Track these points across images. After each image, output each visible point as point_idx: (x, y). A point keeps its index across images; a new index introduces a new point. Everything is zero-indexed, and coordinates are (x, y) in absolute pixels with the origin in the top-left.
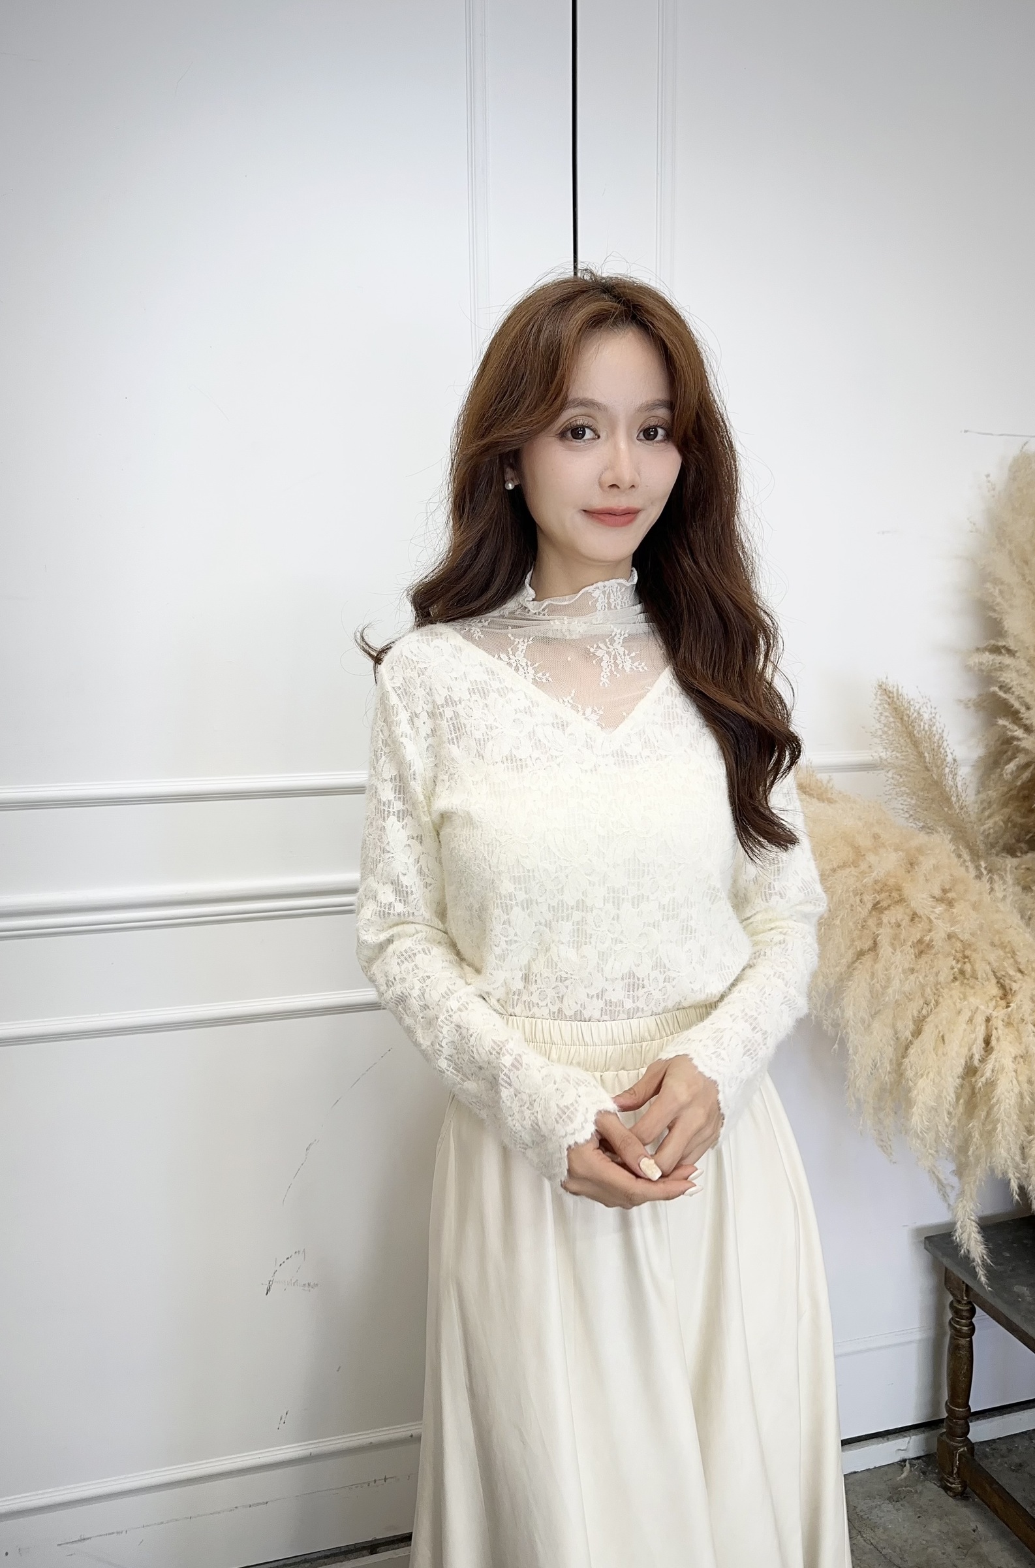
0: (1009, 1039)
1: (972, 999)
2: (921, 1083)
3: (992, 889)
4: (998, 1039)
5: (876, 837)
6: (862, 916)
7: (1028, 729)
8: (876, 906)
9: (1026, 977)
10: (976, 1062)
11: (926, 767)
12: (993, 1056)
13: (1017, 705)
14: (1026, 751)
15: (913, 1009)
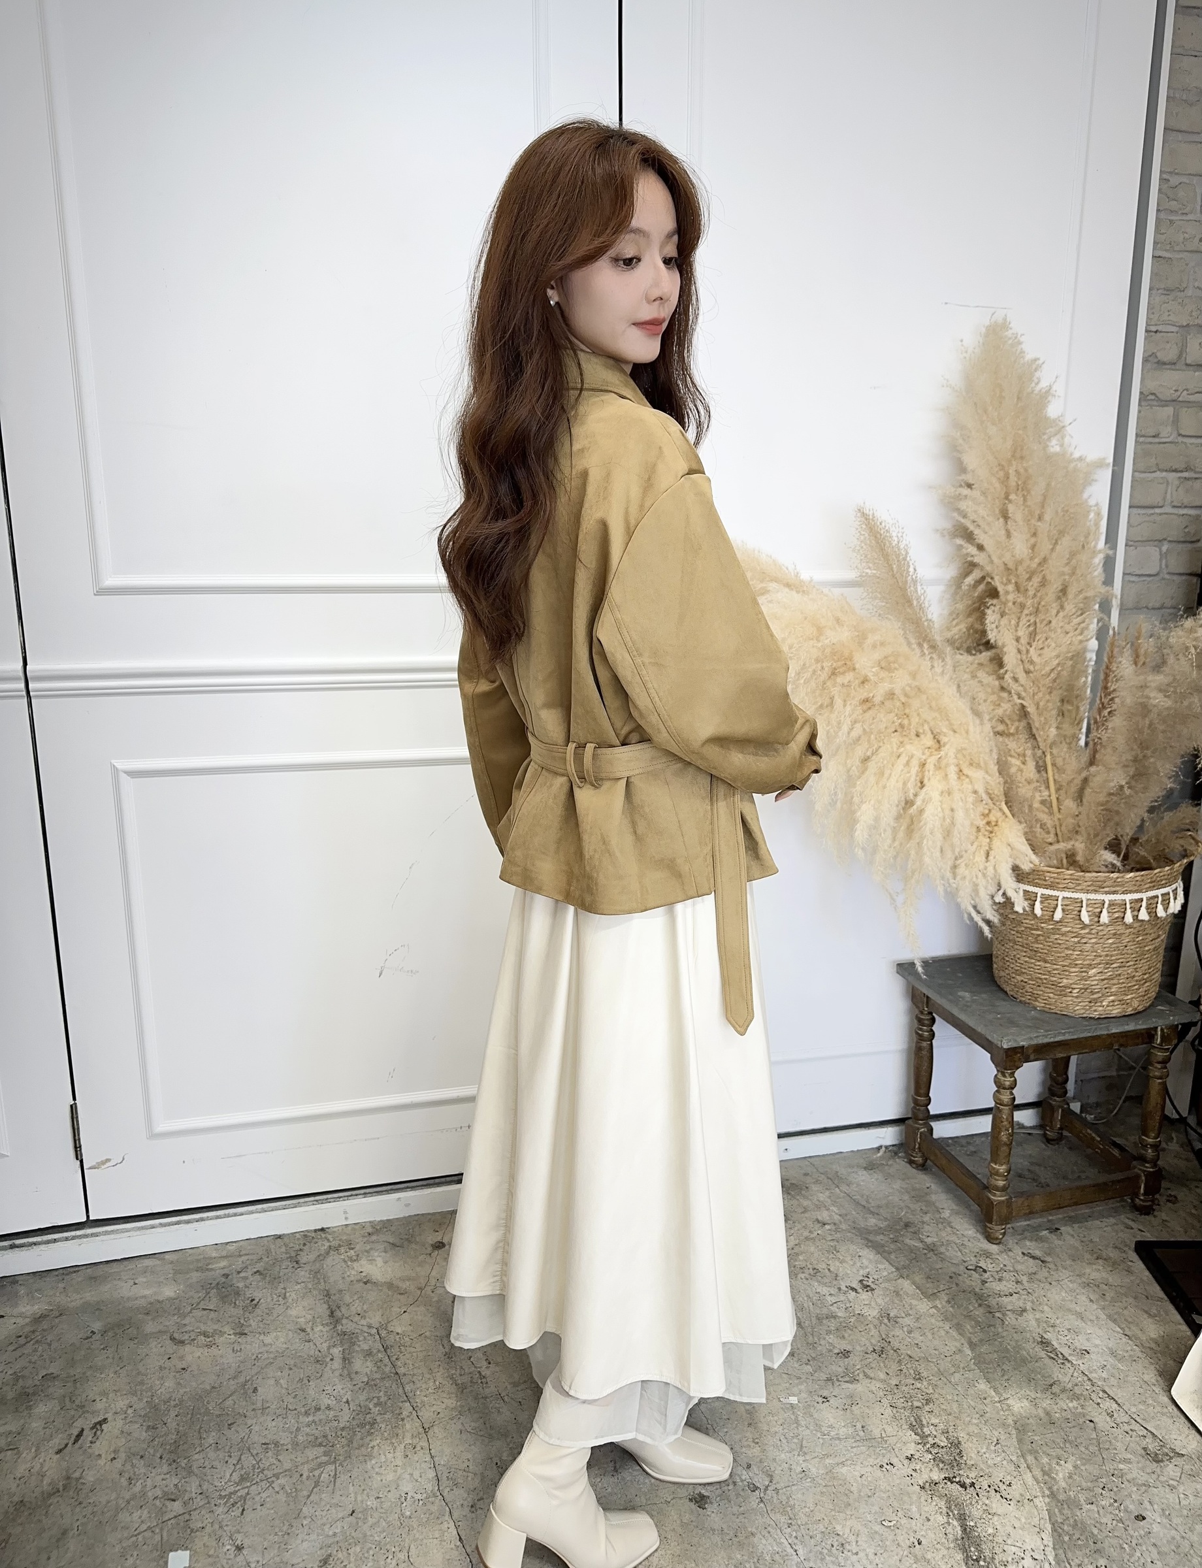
0: (938, 778)
1: (908, 747)
2: (864, 807)
3: (933, 667)
4: (929, 779)
5: (838, 620)
6: (822, 679)
7: (981, 548)
8: (834, 673)
9: (957, 735)
10: (911, 797)
11: (893, 576)
12: (924, 790)
13: (971, 527)
14: (982, 568)
15: (860, 751)
